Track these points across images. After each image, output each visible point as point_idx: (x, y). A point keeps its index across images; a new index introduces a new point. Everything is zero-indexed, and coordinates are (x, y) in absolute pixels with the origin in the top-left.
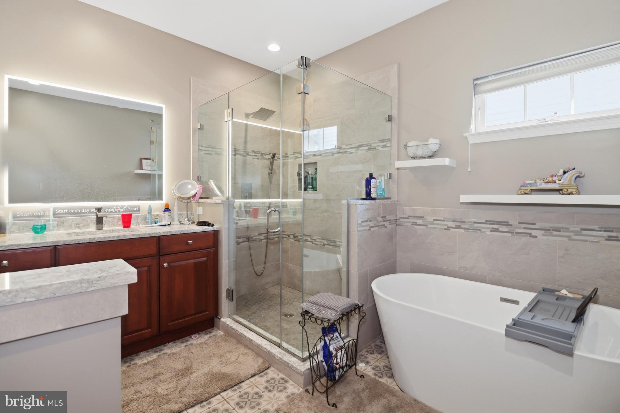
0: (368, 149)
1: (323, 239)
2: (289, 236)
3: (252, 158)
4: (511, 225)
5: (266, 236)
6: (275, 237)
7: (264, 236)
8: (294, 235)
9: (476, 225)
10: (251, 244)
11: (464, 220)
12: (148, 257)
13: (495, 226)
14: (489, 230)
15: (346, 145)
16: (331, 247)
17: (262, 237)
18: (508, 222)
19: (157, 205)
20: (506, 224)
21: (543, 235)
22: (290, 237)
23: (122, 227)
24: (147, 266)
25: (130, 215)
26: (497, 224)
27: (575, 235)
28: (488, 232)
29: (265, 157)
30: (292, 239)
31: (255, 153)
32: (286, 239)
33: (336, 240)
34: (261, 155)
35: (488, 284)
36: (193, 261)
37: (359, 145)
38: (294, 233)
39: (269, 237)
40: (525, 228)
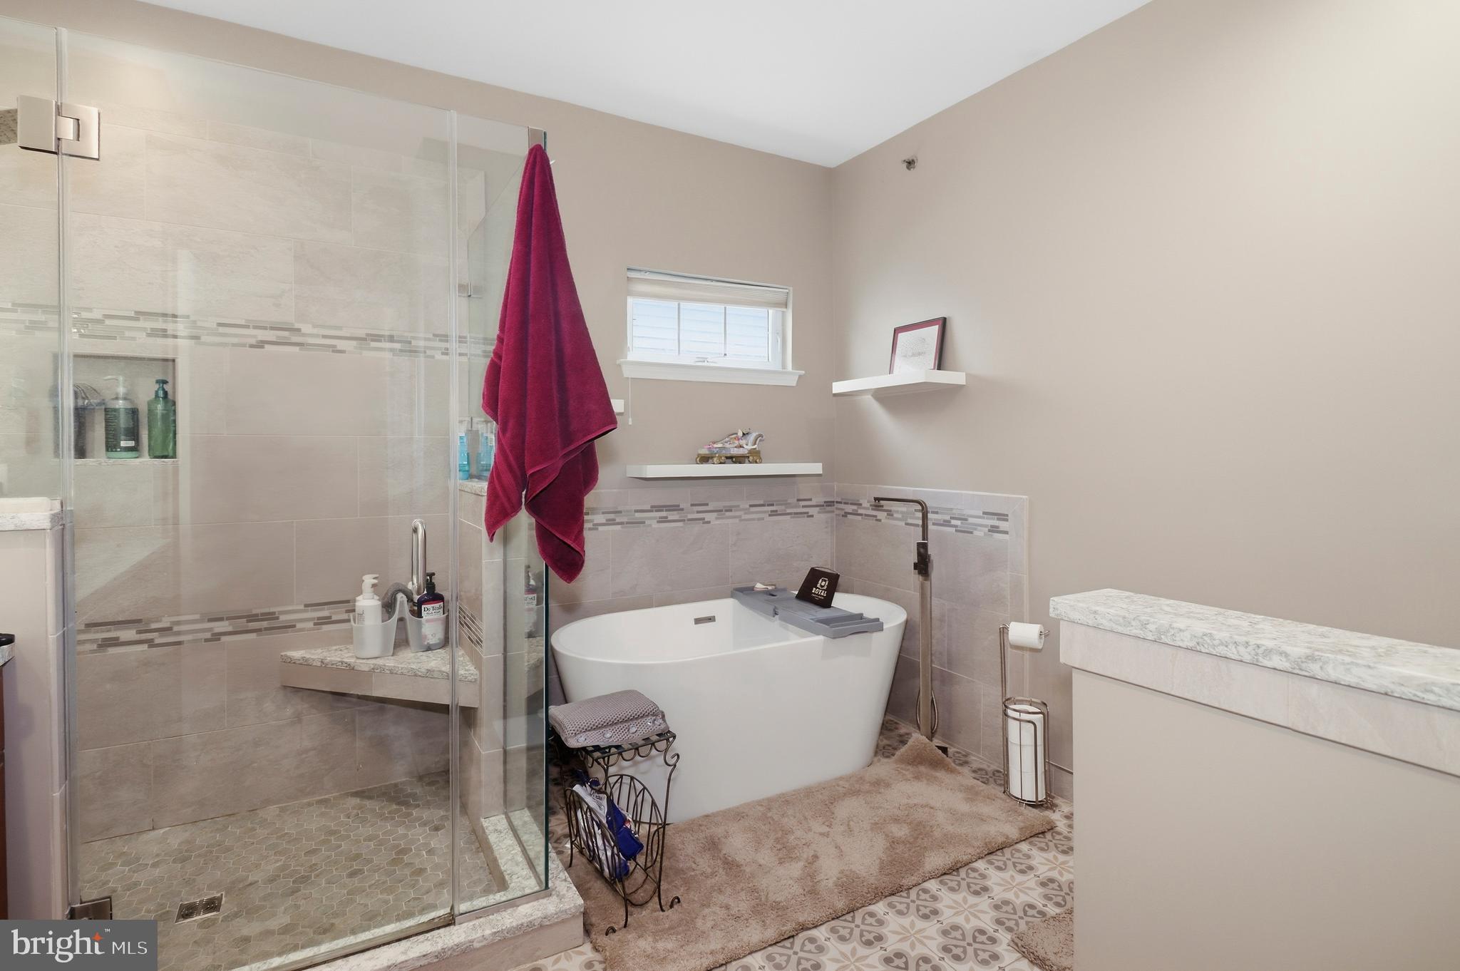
0: (401, 351)
1: (211, 620)
4: (682, 510)
9: (637, 515)
11: (619, 509)
13: (664, 514)
14: (655, 521)
15: (315, 326)
16: (253, 636)
18: (679, 506)
20: (675, 508)
21: (717, 518)
26: (666, 511)
27: (745, 514)
28: (655, 525)
33: (272, 610)
35: (656, 607)
37: (367, 335)
40: (698, 512)
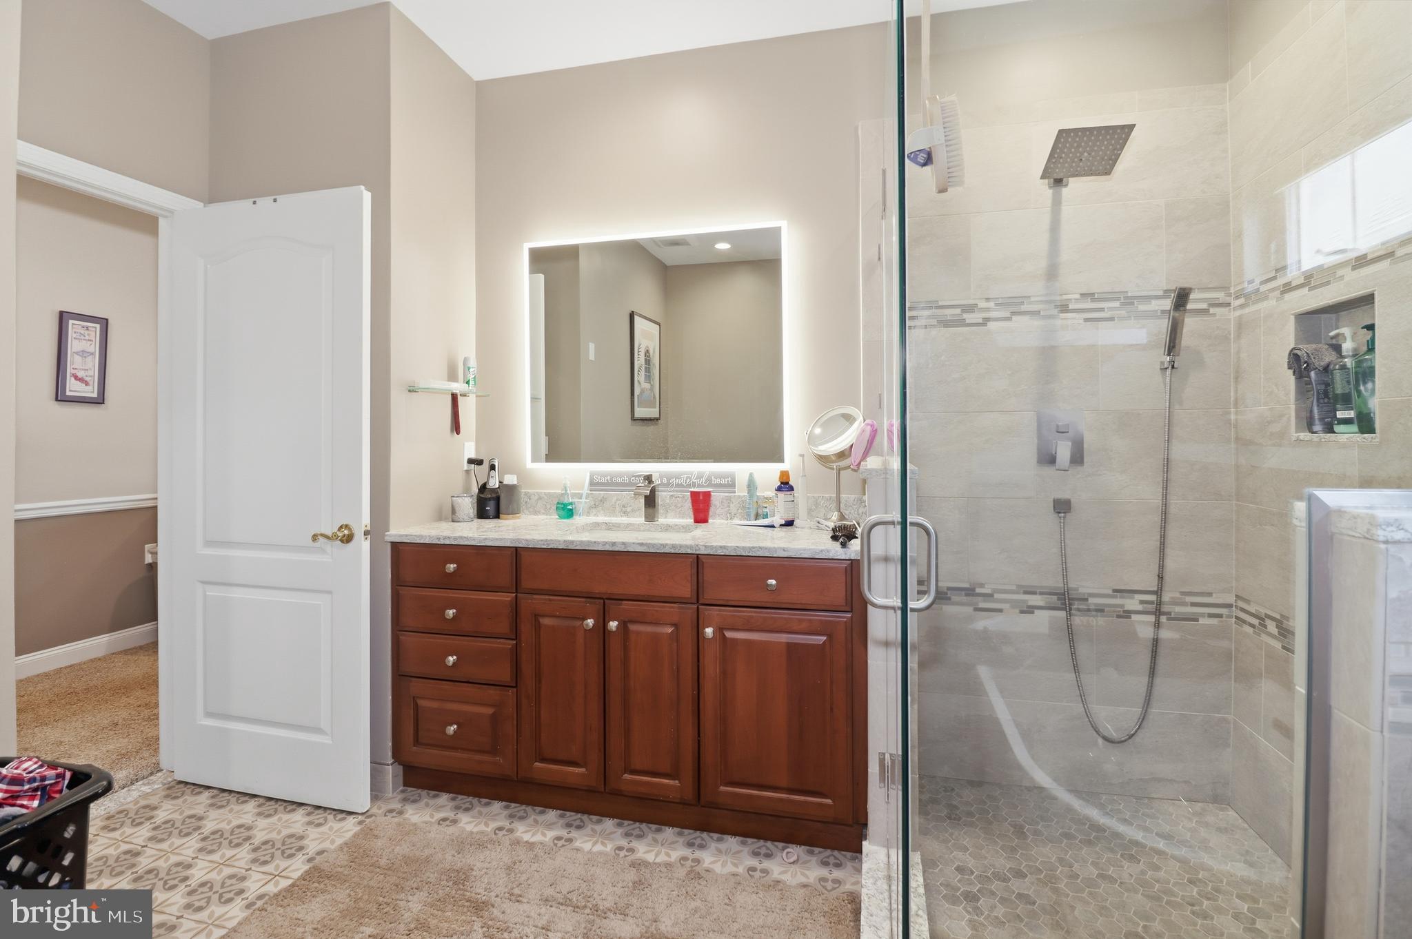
2: (1262, 619)
3: (1081, 321)
5: (1151, 602)
6: (1203, 615)
7: (1142, 602)
8: (1279, 623)
10: (1078, 620)
12: (675, 603)
17: (1132, 603)
19: (767, 473)
22: (1265, 627)
23: (692, 520)
24: (672, 625)
25: (707, 495)
29: (1142, 308)
30: (1270, 634)
31: (1093, 300)
32: (1249, 630)
34: (1122, 304)
36: (784, 638)
38: (1281, 615)
39: (1165, 608)
